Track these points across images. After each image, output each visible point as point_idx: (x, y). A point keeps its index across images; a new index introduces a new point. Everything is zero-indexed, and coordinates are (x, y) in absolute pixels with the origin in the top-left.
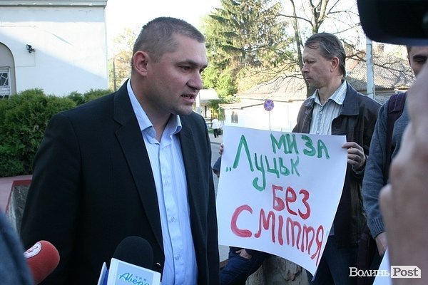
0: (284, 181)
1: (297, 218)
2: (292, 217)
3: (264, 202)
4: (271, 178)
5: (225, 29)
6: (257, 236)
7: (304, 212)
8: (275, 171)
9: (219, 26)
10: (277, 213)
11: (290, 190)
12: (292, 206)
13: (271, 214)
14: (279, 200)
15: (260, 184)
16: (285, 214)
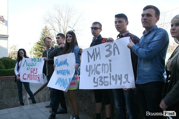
0: (33, 67)
1: (35, 74)
2: (34, 74)
3: (29, 72)
4: (31, 67)
5: (41, 46)
6: (27, 79)
7: (36, 73)
8: (32, 66)
9: (39, 45)
10: (31, 74)
11: (34, 69)
12: (34, 72)
13: (30, 74)
14: (32, 71)
15: (28, 69)
16: (32, 74)
